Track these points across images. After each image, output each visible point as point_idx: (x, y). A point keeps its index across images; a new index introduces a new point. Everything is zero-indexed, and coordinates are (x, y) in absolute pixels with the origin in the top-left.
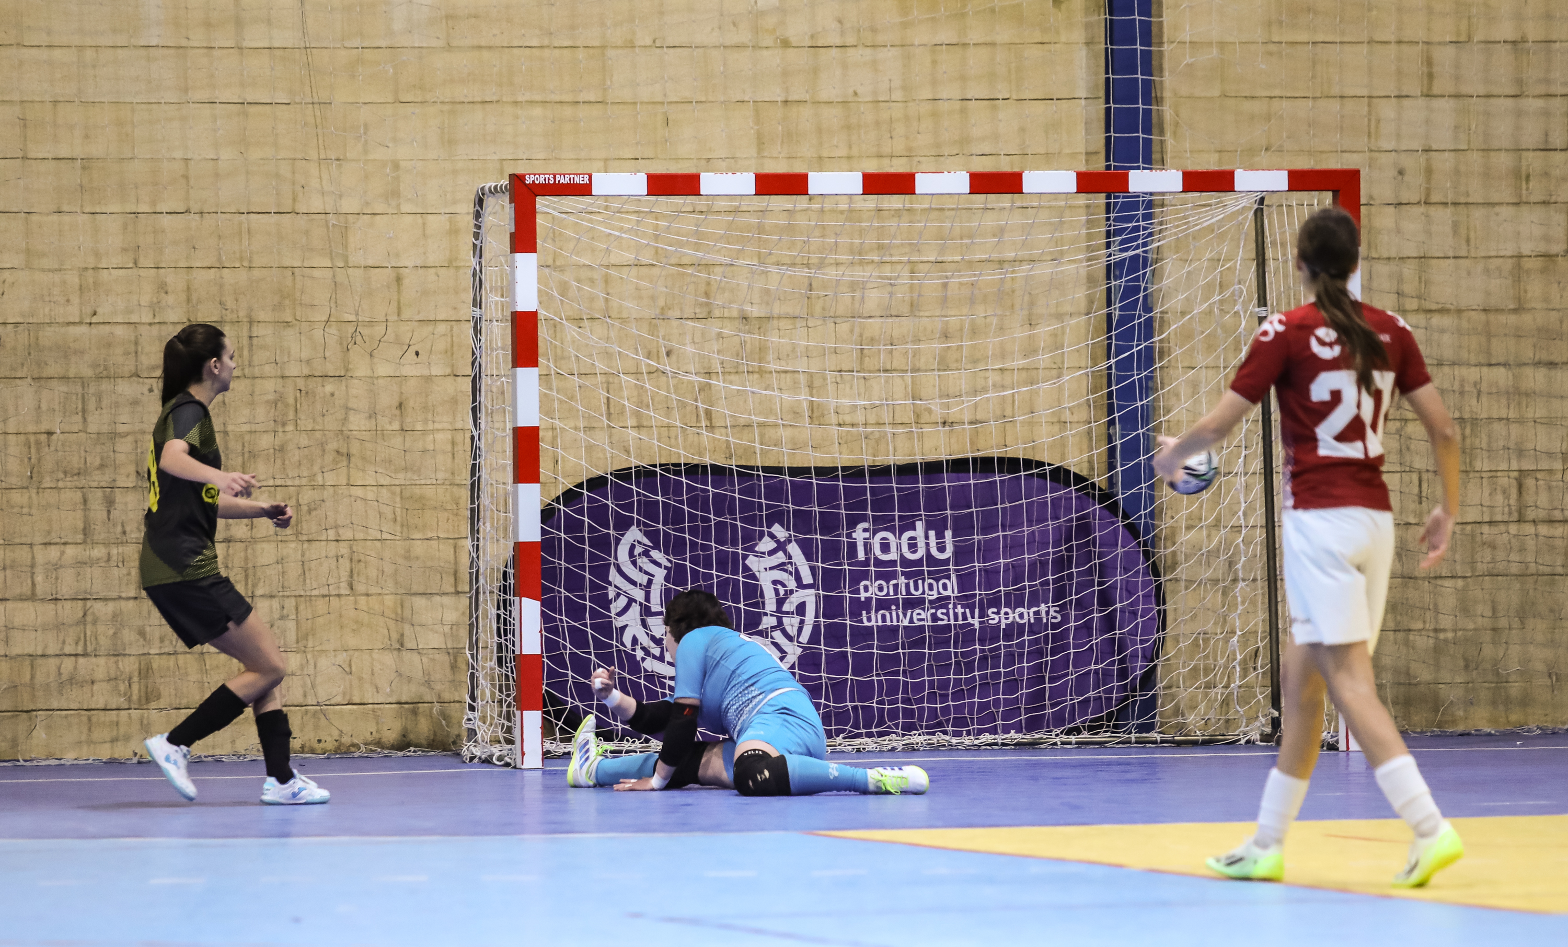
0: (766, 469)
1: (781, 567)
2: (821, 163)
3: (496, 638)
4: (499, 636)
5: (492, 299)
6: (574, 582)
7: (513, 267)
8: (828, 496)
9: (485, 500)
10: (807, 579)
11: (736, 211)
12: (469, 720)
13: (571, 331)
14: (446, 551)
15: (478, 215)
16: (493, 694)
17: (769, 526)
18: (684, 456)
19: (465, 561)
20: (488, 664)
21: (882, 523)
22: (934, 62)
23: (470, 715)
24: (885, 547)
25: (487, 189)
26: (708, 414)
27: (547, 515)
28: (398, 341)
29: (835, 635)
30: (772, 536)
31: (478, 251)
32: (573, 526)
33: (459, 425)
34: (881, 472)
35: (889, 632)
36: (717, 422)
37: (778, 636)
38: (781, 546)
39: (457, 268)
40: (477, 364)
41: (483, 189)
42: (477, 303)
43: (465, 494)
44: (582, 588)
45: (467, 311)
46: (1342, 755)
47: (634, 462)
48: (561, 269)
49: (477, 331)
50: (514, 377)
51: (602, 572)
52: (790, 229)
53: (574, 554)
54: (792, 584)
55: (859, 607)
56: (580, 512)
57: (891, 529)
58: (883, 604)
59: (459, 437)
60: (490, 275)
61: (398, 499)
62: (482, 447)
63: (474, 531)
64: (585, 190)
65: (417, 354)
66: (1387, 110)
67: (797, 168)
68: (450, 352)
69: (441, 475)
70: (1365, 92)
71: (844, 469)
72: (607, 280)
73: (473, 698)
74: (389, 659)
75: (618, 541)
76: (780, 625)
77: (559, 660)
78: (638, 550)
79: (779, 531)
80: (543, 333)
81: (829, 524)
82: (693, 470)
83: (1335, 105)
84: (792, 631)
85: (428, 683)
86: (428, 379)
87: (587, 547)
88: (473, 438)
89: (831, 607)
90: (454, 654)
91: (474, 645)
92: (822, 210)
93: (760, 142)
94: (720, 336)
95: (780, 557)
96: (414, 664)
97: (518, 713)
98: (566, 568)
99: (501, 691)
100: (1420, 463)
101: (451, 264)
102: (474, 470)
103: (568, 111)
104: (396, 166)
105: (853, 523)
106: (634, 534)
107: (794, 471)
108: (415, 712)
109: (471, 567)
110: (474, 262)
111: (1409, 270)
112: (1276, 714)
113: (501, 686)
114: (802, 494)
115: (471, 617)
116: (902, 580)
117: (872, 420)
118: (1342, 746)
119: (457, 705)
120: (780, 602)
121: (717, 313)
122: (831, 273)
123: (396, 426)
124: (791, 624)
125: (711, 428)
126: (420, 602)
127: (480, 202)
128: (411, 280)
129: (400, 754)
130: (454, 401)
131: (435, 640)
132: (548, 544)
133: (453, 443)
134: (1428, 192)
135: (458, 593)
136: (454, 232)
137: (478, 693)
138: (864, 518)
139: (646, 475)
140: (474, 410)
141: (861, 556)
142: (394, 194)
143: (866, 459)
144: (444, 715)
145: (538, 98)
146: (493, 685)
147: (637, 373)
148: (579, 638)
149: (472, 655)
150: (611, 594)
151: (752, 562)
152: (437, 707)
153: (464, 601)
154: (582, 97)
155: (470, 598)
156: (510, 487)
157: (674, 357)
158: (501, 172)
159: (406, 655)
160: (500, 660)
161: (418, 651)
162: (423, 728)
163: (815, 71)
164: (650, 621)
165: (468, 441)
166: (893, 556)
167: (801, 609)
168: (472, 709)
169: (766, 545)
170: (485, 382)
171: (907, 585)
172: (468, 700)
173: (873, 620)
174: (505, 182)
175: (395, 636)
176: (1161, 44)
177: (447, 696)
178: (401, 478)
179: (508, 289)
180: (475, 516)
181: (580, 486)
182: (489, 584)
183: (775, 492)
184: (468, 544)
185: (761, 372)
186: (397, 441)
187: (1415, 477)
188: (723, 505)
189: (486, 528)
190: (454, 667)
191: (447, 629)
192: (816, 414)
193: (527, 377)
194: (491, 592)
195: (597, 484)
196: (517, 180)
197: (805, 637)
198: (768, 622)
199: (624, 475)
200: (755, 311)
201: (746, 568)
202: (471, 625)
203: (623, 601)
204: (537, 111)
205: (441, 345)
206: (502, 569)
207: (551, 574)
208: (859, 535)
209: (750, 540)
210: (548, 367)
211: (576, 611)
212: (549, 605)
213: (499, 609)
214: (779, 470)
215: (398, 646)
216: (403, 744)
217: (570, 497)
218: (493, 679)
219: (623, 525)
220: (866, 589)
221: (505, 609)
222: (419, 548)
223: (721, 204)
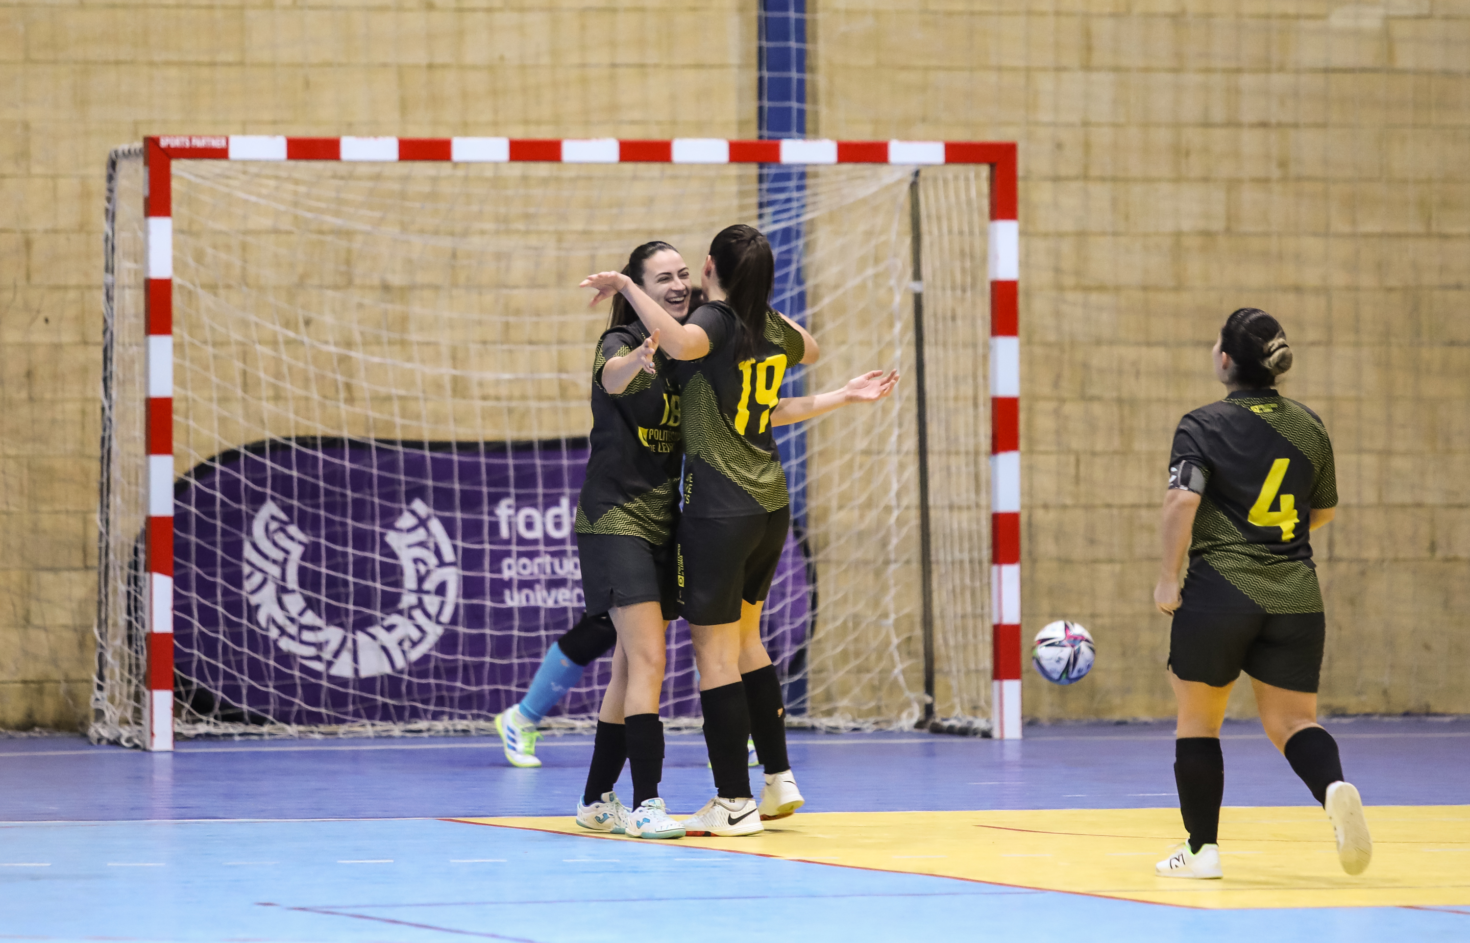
0: (406, 444)
1: (422, 544)
2: (466, 129)
3: (125, 616)
4: (129, 613)
5: (125, 265)
6: (206, 559)
7: (146, 232)
8: (469, 473)
9: (116, 472)
10: (448, 555)
11: (377, 177)
12: (97, 700)
13: (206, 299)
14: (75, 524)
15: (110, 178)
16: (122, 675)
17: (409, 501)
18: (320, 429)
19: (94, 535)
20: (118, 642)
21: (522, 501)
22: (583, 27)
23: (98, 694)
24: (530, 525)
25: (120, 152)
26: (348, 387)
27: (181, 489)
28: (27, 307)
29: (474, 616)
30: (413, 513)
31: (111, 216)
32: (205, 501)
33: (90, 394)
34: (523, 448)
35: (530, 614)
36: (357, 394)
37: (418, 614)
38: (423, 523)
39: (89, 233)
40: (108, 334)
41: (116, 152)
42: (109, 269)
43: (95, 467)
44: (214, 564)
45: (100, 277)
46: (997, 743)
47: (268, 435)
48: (196, 235)
49: (109, 298)
50: (147, 346)
51: (234, 549)
52: (433, 196)
53: (205, 530)
54: (433, 561)
55: (500, 587)
56: (212, 486)
57: (535, 506)
58: (527, 584)
59: (89, 407)
60: (123, 239)
61: (25, 471)
62: (114, 419)
63: (105, 506)
64: (221, 154)
65: (47, 321)
66: (1045, 83)
67: (441, 134)
68: (80, 319)
69: (70, 446)
70: (1021, 63)
71: (487, 444)
72: (244, 247)
73: (101, 677)
74: (14, 637)
75: (250, 518)
76: (420, 605)
77: (186, 640)
78: (274, 525)
79: (419, 506)
80: (177, 301)
81: (471, 501)
82: (332, 445)
83: (992, 78)
84: (433, 610)
85: (54, 661)
86: (57, 347)
87: (219, 523)
88: (103, 409)
89: (470, 587)
90: (82, 632)
91: (102, 623)
92: (466, 179)
93: (404, 106)
94: (360, 306)
95: (421, 534)
96: (41, 642)
97: (147, 693)
98: (198, 546)
99: (130, 672)
100: (1076, 444)
101: (83, 227)
102: (105, 442)
103: (205, 73)
104: (26, 126)
105: (495, 499)
106: (270, 508)
107: (435, 446)
108: (40, 692)
109: (101, 540)
110: (106, 227)
111: (1067, 247)
112: (929, 699)
113: (130, 666)
114: (442, 470)
115: (100, 592)
116: (547, 559)
117: (517, 393)
118: (996, 734)
119: (85, 685)
120: (421, 579)
121: (358, 281)
122: (475, 242)
123: (24, 395)
124: (432, 603)
125: (350, 400)
126: (47, 578)
127: (113, 164)
128: (40, 245)
129: (24, 734)
130: (84, 370)
131: (62, 617)
132: (180, 519)
133: (83, 413)
134: (1086, 167)
135: (87, 568)
136: (85, 195)
137: (106, 673)
138: (507, 495)
139: (279, 450)
140: (105, 380)
141: (504, 533)
142: (23, 155)
143: (509, 434)
144: (71, 694)
145: (173, 57)
146: (122, 666)
147: (274, 343)
148: (208, 617)
149: (101, 635)
150: (246, 569)
151: (392, 538)
152: (63, 687)
153: (93, 577)
154: (222, 57)
155: (100, 574)
156: (140, 462)
157: (312, 328)
158: (135, 134)
159: (33, 633)
160: (130, 639)
161: (45, 629)
162: (49, 709)
163: (460, 34)
164: (287, 599)
165: (99, 411)
166: (537, 533)
167: (441, 589)
168: (100, 688)
169: (406, 521)
170: (117, 351)
171: (552, 565)
172: (96, 679)
173: (515, 600)
174: (139, 145)
175: (20, 612)
176: (815, 11)
177: (74, 675)
178: (28, 449)
179: (141, 255)
180: (105, 489)
181: (212, 459)
182: (119, 561)
183: (415, 467)
184: (96, 517)
185: (403, 343)
186: (24, 411)
187: (1072, 459)
188: (360, 481)
189: (116, 500)
190: (82, 645)
191: (74, 605)
192: (459, 387)
193: (160, 345)
194: (122, 568)
195: (229, 457)
196: (152, 143)
197: (446, 617)
198: (408, 600)
199: (257, 448)
200: (396, 280)
201: (385, 546)
202: (100, 603)
203: (258, 578)
204: (173, 72)
205: (71, 312)
206: (133, 543)
207: (182, 549)
208: (504, 510)
209: (389, 518)
210: (182, 337)
211: (206, 589)
212: (181, 582)
213: (129, 584)
214: (419, 445)
215: (22, 622)
216: (28, 725)
217: (203, 471)
218: (122, 657)
219: (258, 500)
220: (510, 567)
221: (136, 584)
222: (47, 522)
223: (362, 170)
